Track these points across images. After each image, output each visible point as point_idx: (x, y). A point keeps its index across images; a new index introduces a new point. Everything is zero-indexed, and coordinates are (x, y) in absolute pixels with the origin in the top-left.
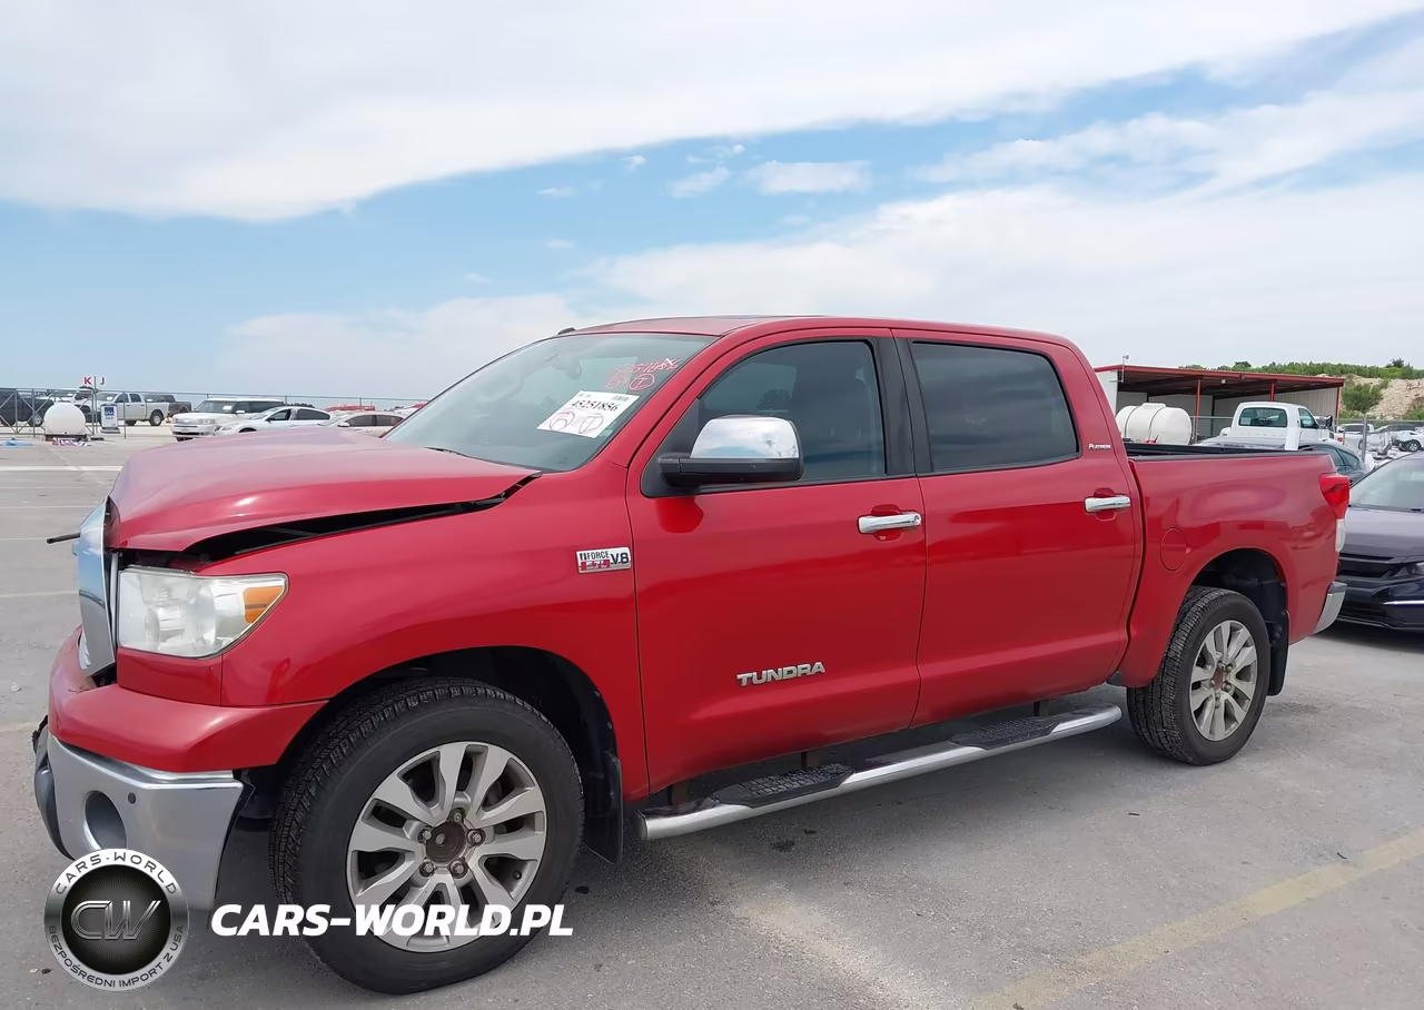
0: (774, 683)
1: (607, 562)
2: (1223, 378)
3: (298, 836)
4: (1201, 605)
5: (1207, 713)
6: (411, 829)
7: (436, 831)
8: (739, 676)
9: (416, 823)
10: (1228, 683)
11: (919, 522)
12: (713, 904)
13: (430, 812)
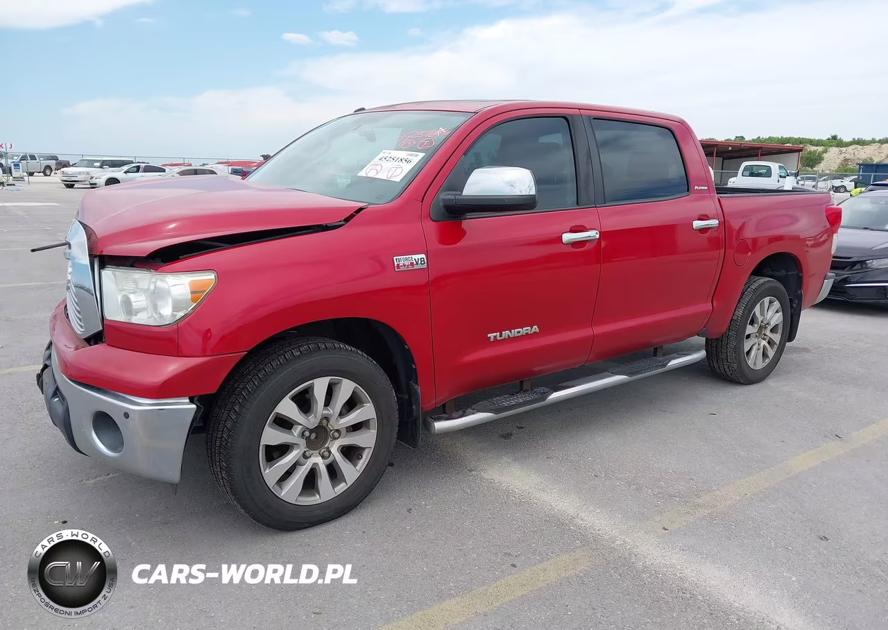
0: (510, 340)
1: (412, 264)
2: (730, 146)
3: (229, 436)
4: (753, 287)
5: (753, 353)
6: (297, 430)
7: (311, 431)
8: (489, 335)
9: (300, 427)
10: (765, 335)
11: (598, 236)
12: (471, 471)
13: (308, 420)
